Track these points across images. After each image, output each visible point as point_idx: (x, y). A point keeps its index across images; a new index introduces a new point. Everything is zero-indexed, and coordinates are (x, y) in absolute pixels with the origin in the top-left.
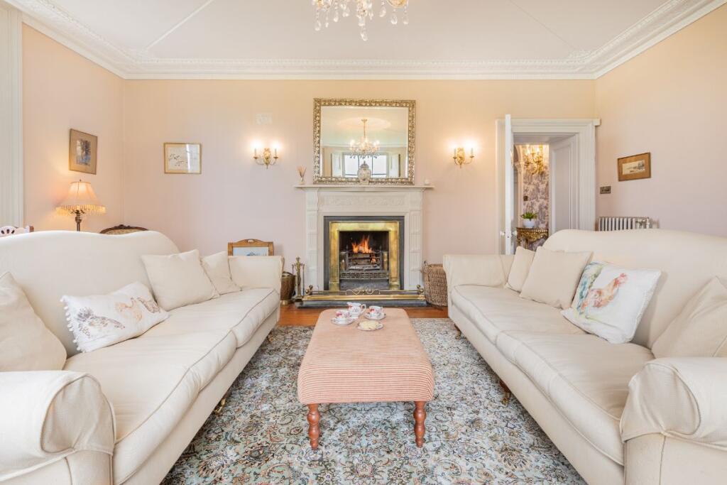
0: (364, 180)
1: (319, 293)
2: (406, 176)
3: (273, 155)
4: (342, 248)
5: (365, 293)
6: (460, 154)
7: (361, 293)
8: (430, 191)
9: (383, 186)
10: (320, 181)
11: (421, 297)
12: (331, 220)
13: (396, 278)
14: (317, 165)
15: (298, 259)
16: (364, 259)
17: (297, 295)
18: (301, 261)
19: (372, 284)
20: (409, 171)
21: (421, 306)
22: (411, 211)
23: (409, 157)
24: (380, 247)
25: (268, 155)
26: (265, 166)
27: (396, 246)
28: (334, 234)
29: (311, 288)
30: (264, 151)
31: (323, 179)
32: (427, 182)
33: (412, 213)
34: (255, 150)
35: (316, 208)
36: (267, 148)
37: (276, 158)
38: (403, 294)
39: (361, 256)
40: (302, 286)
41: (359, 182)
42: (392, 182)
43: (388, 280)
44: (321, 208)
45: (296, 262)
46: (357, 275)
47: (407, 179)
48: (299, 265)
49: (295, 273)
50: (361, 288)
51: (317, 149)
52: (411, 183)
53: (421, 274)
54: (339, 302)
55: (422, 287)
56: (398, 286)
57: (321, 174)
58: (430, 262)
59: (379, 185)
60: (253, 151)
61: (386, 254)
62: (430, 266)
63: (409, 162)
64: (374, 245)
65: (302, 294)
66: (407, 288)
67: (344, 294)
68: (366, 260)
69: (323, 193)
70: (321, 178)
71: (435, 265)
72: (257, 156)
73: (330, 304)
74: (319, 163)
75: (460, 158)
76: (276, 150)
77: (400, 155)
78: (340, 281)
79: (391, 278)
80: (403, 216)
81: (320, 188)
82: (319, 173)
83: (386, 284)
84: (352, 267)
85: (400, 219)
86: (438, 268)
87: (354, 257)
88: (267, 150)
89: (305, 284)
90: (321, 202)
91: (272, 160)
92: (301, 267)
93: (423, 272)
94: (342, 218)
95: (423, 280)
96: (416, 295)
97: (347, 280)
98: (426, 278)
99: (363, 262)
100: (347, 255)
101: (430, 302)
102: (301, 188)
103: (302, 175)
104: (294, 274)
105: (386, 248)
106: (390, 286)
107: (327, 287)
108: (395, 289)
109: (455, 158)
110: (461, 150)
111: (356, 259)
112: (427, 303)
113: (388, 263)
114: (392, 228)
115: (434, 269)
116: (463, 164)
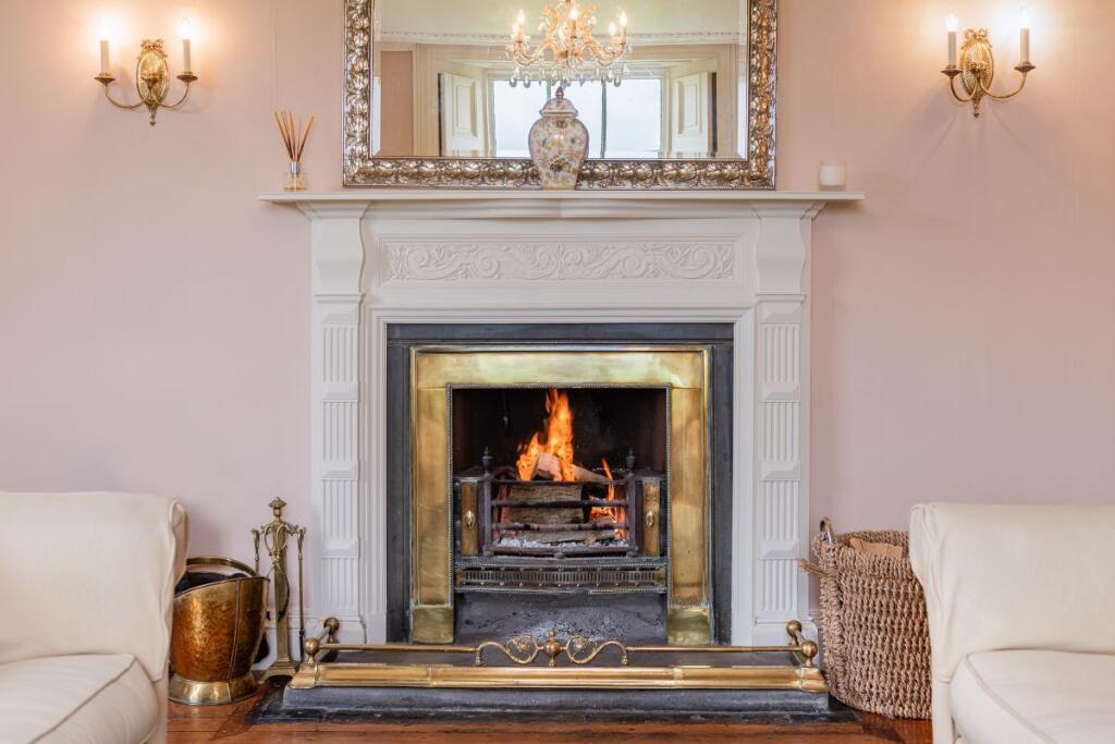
0: (558, 168)
1: (366, 655)
2: (742, 153)
3: (176, 66)
4: (463, 461)
5: (559, 658)
6: (975, 55)
7: (541, 659)
8: (842, 218)
9: (640, 193)
10: (373, 178)
11: (806, 678)
12: (416, 341)
13: (699, 584)
14: (362, 107)
15: (278, 506)
16: (559, 506)
17: (273, 657)
18: (292, 517)
19: (592, 612)
20: (752, 132)
21: (803, 716)
22: (763, 299)
23: (751, 69)
24: (630, 459)
25: (154, 68)
26: (145, 113)
27: (695, 452)
28: (430, 400)
29: (333, 628)
30: (140, 50)
31: (386, 166)
32: (831, 175)
33: (767, 311)
34: (104, 47)
35: (351, 288)
36: (153, 39)
37: (188, 78)
38: (727, 665)
39: (544, 495)
40: (295, 623)
41: (536, 176)
42: (678, 178)
43: (663, 597)
44: (375, 290)
45: (268, 518)
46: (529, 577)
47: (745, 164)
48: (282, 531)
49: (267, 569)
50: (544, 632)
51: (360, 40)
52: (762, 182)
53: (805, 575)
54: (445, 697)
55: (810, 631)
56: (703, 620)
57: (376, 148)
58: (846, 524)
59: (627, 191)
60: (96, 50)
61: (652, 485)
62: (845, 541)
63: (753, 90)
64: (605, 445)
65: (296, 655)
66: (745, 632)
67: (464, 661)
68: (567, 513)
69: (384, 227)
70: (377, 160)
71: (869, 538)
72: (112, 72)
73: (409, 702)
74: (366, 96)
75: (974, 71)
76: (187, 44)
77: (714, 75)
78: (459, 598)
79: (675, 585)
80: (730, 325)
81: (373, 202)
82: (366, 140)
83: (653, 611)
84: (505, 543)
85: (714, 339)
86: (881, 550)
87: (518, 497)
88: (154, 47)
89: (309, 611)
90: (373, 262)
91: (174, 89)
92: (292, 542)
93: (813, 569)
94: (463, 334)
95: (815, 597)
96: (784, 669)
97: (484, 597)
98: (829, 592)
99: (553, 520)
100: (487, 491)
101: (844, 697)
102: (292, 205)
103: (294, 151)
104: (262, 573)
105: (654, 460)
106: (674, 623)
107: (398, 627)
108: (692, 639)
109: (951, 73)
110: (977, 37)
111: (524, 506)
112: (833, 701)
113: (663, 522)
114: (678, 373)
115: (864, 556)
116: (985, 99)
